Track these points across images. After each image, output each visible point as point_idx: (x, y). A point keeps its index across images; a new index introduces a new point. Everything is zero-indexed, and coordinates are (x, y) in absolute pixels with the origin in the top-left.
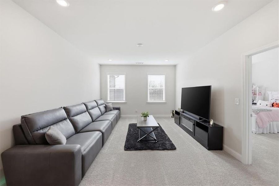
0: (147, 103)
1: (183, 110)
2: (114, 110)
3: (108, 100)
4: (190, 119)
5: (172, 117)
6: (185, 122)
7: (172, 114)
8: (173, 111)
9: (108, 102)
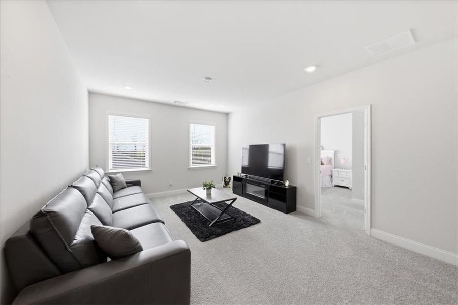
0: (189, 168)
1: (244, 175)
2: (128, 186)
3: (110, 168)
4: (259, 184)
5: (224, 187)
6: (251, 189)
7: (223, 182)
8: (225, 178)
9: (110, 171)
